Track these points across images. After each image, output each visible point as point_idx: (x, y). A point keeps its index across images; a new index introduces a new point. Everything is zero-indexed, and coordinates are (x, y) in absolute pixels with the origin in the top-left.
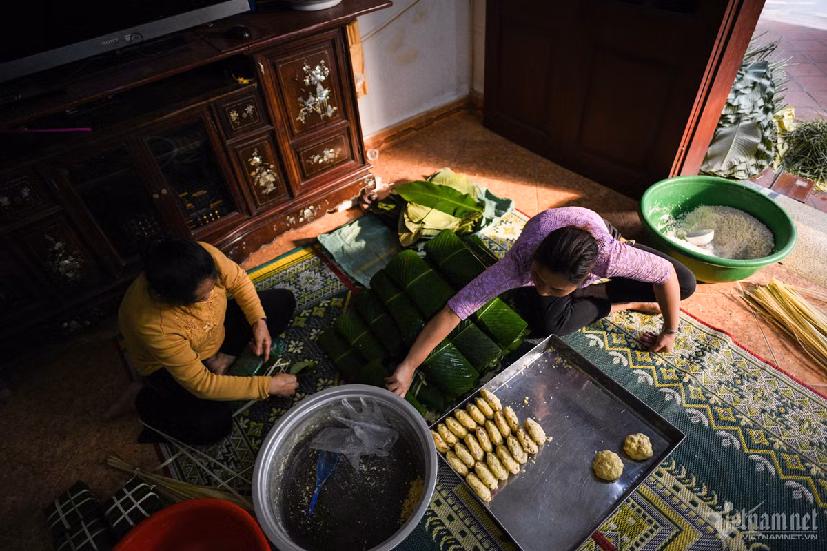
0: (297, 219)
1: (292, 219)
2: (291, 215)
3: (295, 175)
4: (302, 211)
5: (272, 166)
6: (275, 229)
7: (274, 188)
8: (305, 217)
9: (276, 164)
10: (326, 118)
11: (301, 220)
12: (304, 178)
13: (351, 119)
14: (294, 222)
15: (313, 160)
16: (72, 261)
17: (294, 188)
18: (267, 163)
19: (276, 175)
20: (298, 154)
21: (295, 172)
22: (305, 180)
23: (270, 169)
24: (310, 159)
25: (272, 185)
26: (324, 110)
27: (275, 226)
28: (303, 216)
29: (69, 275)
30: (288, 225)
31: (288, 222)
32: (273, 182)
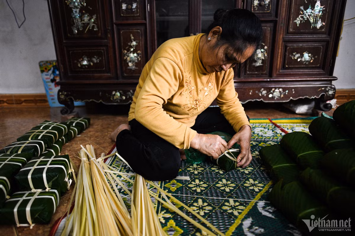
0: (268, 94)
1: (264, 92)
2: (265, 89)
3: (279, 61)
4: (273, 89)
5: (266, 47)
6: (250, 93)
7: (261, 65)
8: (274, 95)
9: (268, 47)
10: (315, 28)
11: (270, 96)
12: (284, 68)
13: (333, 36)
14: (265, 95)
15: (294, 56)
16: (135, 56)
17: (274, 71)
18: (264, 44)
19: (266, 55)
20: (286, 47)
21: (279, 59)
22: (283, 70)
23: (264, 49)
24: (292, 55)
25: (260, 61)
26: (316, 22)
27: (251, 91)
28: (272, 93)
29: (130, 64)
30: (260, 95)
31: (261, 93)
32: (263, 60)
